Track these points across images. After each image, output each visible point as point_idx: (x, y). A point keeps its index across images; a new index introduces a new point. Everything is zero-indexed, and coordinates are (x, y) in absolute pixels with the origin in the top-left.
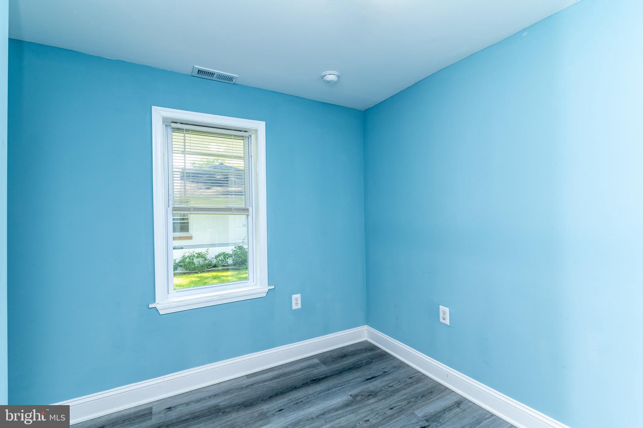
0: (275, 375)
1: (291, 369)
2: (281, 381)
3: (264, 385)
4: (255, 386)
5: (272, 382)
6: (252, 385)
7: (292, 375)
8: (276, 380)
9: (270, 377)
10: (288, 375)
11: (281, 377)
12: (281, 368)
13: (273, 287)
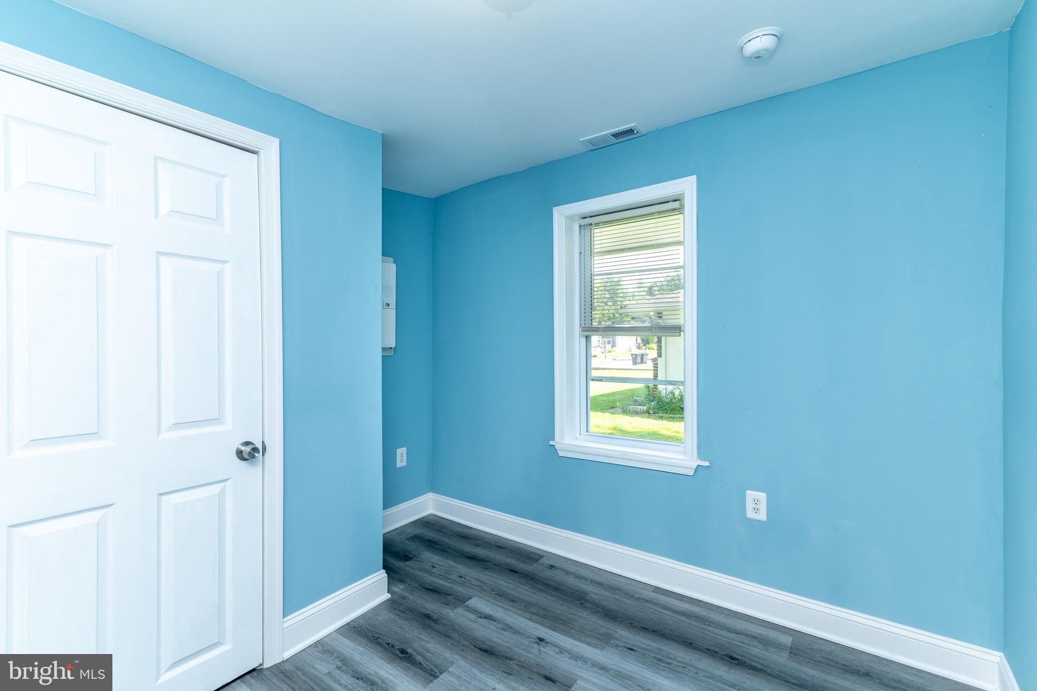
0: (691, 611)
1: (723, 620)
2: (686, 622)
3: (660, 612)
4: (648, 605)
5: (674, 616)
6: (647, 601)
7: (713, 627)
8: (682, 618)
9: (680, 608)
10: (707, 623)
11: (695, 619)
12: (711, 610)
13: (707, 464)
